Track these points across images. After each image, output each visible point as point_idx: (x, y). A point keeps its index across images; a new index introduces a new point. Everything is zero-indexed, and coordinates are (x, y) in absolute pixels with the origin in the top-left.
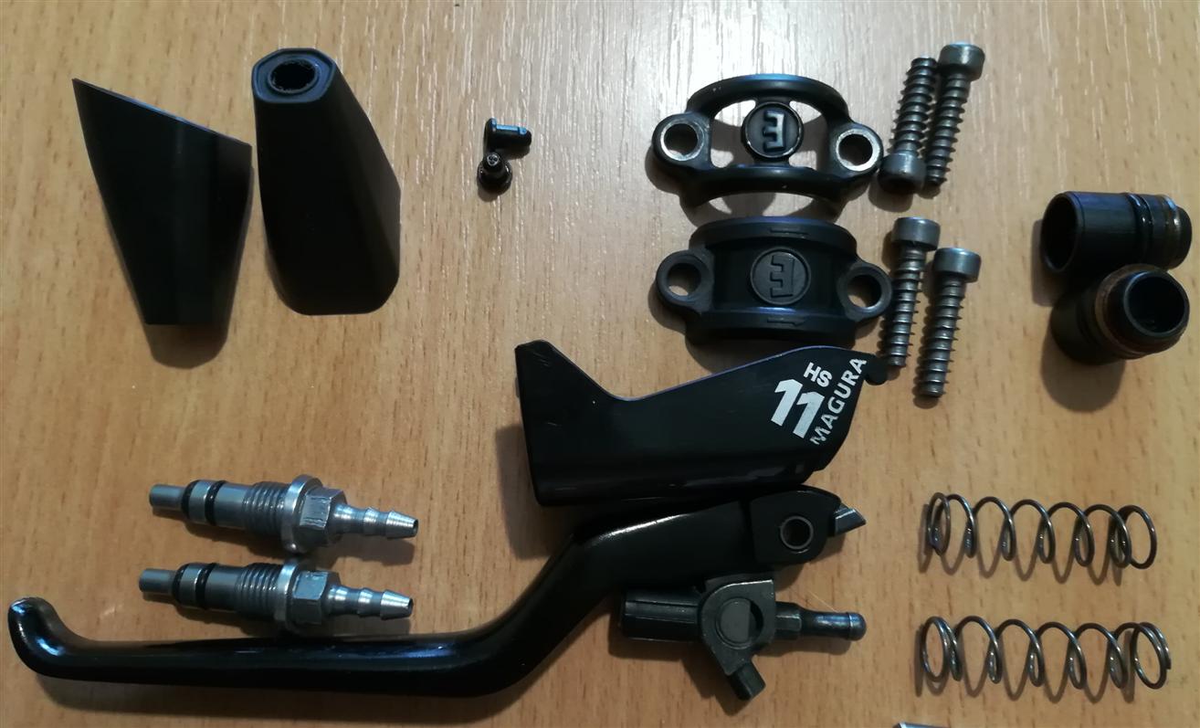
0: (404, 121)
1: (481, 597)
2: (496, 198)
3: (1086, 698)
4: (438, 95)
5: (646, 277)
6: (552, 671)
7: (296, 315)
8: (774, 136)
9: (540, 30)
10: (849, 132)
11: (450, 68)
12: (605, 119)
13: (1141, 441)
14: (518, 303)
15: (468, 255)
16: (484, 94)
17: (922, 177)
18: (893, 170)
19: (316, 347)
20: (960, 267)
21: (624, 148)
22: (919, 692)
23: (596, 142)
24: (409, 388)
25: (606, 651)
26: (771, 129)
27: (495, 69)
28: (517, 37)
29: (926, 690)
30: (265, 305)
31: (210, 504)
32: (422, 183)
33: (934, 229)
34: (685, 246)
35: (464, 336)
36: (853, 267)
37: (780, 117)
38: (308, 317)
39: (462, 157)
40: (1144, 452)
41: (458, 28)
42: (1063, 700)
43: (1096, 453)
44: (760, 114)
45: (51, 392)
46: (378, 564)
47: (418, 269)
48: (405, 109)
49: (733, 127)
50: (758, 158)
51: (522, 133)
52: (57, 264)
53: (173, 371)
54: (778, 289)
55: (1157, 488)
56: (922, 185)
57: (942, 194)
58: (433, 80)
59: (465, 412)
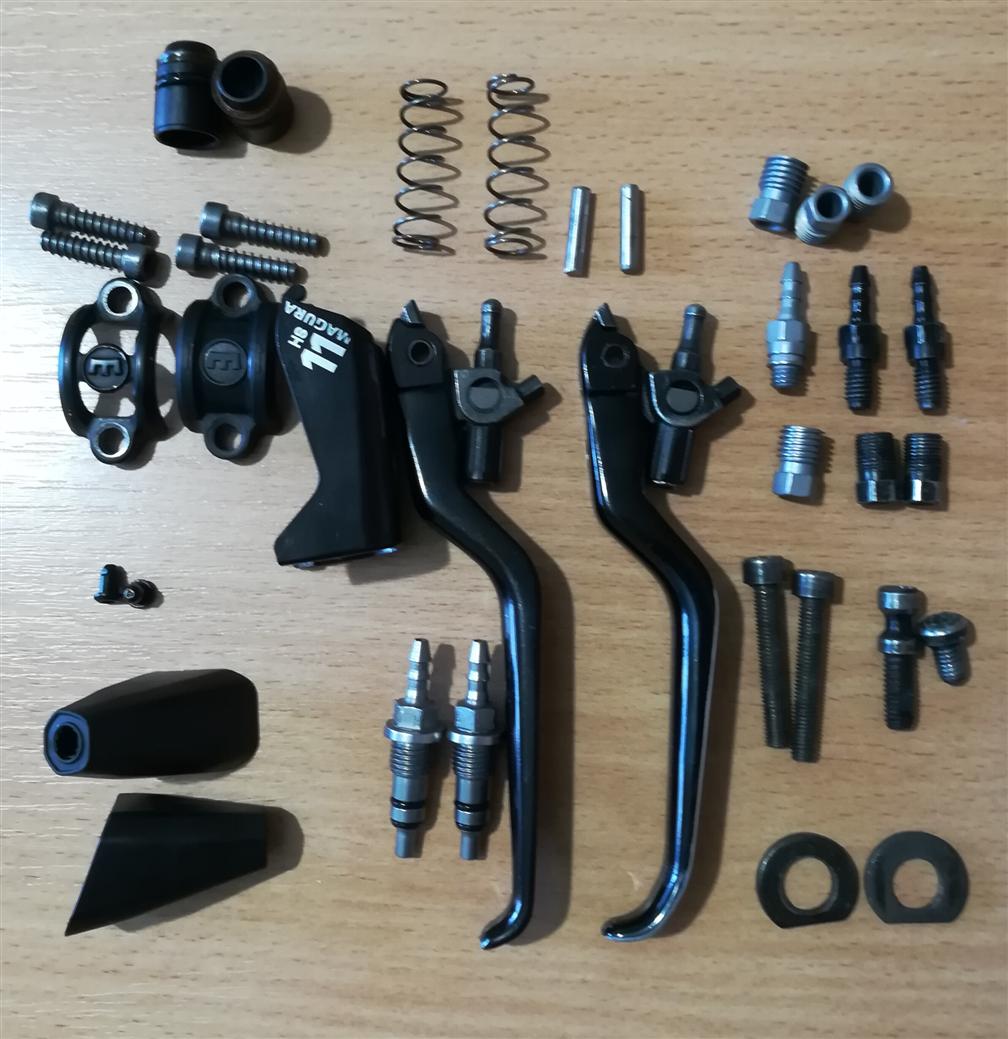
0: (96, 671)
1: (478, 591)
2: (161, 593)
3: (547, 131)
4: (74, 644)
5: (226, 468)
6: (531, 534)
7: (259, 752)
8: (110, 367)
9: (17, 560)
10: (105, 305)
11: (51, 636)
12: (92, 504)
13: (353, 78)
14: (248, 571)
15: (209, 613)
16: (73, 605)
17: (142, 248)
18: (136, 270)
19: (286, 733)
20: (215, 219)
21: (117, 488)
22: (543, 257)
23: (112, 512)
24: (318, 656)
25: (515, 495)
26: (104, 369)
27: (51, 597)
28: (23, 580)
29: (542, 252)
30: (251, 777)
31: (409, 806)
32: (148, 654)
33: (185, 239)
34: (200, 437)
35: (276, 614)
36: (216, 303)
37: (94, 362)
38: (261, 742)
39: (126, 622)
40: (362, 76)
41: (16, 630)
42: (547, 148)
43: (363, 113)
44: (91, 378)
45: (324, 949)
46: (455, 671)
47: (220, 654)
48: (85, 671)
49: (100, 398)
50: (128, 379)
51: (105, 572)
52: (219, 954)
53: (306, 850)
54: (234, 365)
55: (389, 68)
56: (149, 247)
57: (155, 229)
58: (61, 649)
59: (337, 610)
